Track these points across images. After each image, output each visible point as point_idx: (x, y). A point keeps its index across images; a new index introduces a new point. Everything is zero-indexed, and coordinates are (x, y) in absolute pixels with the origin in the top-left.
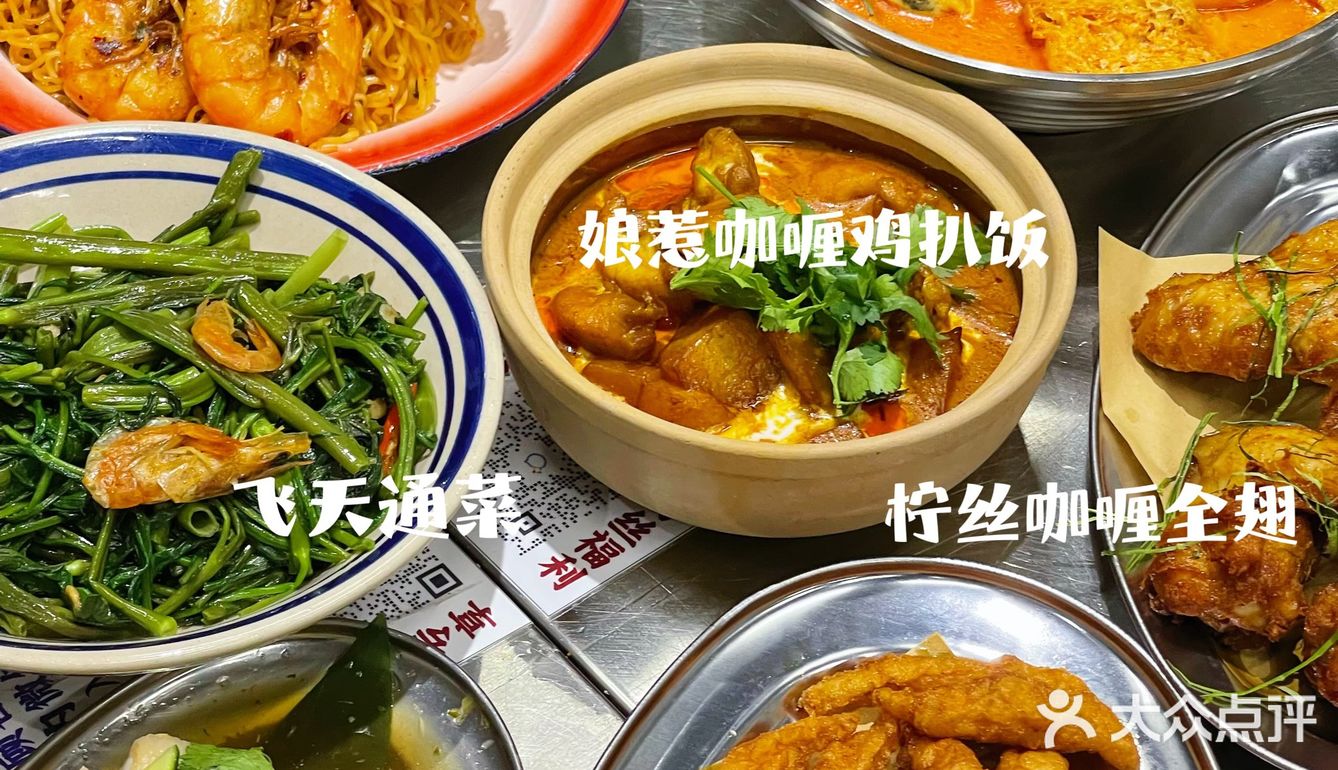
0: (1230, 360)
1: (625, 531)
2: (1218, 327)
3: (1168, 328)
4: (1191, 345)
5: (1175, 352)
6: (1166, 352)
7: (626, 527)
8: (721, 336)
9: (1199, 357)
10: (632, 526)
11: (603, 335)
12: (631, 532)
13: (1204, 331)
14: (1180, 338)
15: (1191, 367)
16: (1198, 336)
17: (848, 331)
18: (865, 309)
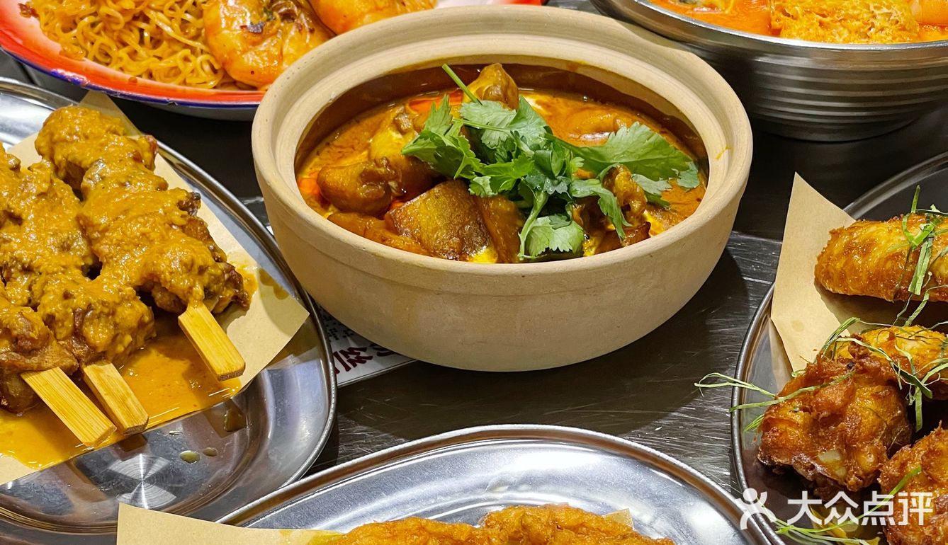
0: (883, 281)
1: (345, 360)
2: (877, 254)
3: (839, 257)
4: (854, 270)
5: (842, 277)
6: (836, 277)
7: (347, 357)
8: (437, 197)
9: (858, 280)
10: (352, 357)
11: (344, 189)
12: (350, 361)
13: (865, 258)
14: (846, 264)
15: (853, 290)
16: (860, 262)
17: (540, 200)
18: (556, 182)
